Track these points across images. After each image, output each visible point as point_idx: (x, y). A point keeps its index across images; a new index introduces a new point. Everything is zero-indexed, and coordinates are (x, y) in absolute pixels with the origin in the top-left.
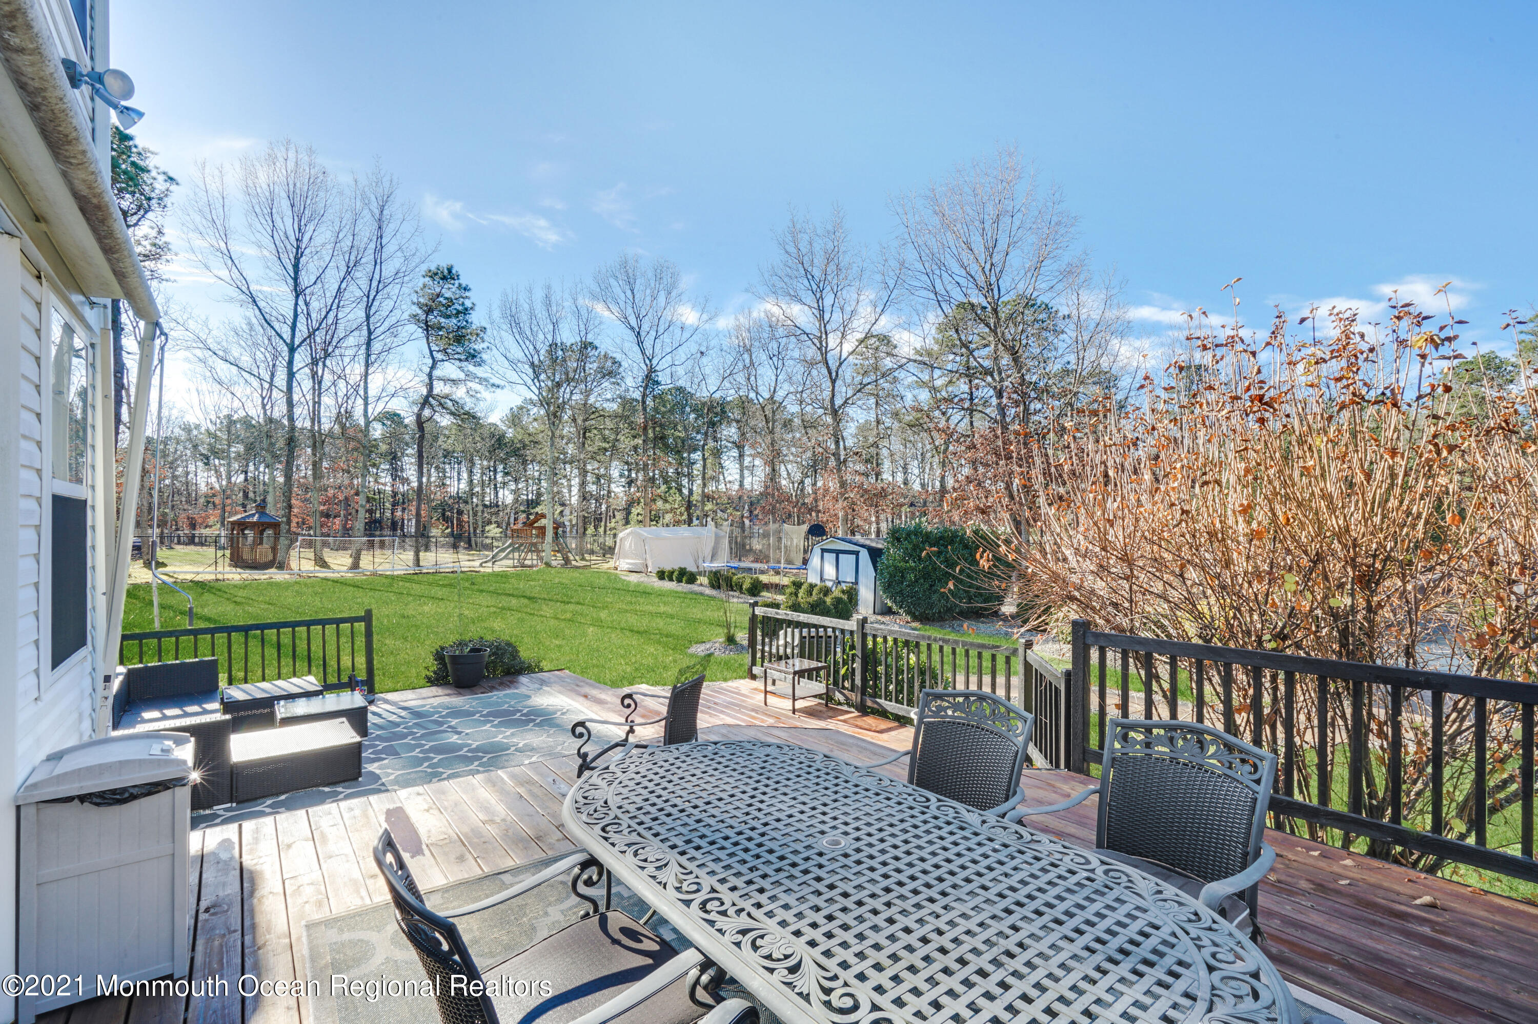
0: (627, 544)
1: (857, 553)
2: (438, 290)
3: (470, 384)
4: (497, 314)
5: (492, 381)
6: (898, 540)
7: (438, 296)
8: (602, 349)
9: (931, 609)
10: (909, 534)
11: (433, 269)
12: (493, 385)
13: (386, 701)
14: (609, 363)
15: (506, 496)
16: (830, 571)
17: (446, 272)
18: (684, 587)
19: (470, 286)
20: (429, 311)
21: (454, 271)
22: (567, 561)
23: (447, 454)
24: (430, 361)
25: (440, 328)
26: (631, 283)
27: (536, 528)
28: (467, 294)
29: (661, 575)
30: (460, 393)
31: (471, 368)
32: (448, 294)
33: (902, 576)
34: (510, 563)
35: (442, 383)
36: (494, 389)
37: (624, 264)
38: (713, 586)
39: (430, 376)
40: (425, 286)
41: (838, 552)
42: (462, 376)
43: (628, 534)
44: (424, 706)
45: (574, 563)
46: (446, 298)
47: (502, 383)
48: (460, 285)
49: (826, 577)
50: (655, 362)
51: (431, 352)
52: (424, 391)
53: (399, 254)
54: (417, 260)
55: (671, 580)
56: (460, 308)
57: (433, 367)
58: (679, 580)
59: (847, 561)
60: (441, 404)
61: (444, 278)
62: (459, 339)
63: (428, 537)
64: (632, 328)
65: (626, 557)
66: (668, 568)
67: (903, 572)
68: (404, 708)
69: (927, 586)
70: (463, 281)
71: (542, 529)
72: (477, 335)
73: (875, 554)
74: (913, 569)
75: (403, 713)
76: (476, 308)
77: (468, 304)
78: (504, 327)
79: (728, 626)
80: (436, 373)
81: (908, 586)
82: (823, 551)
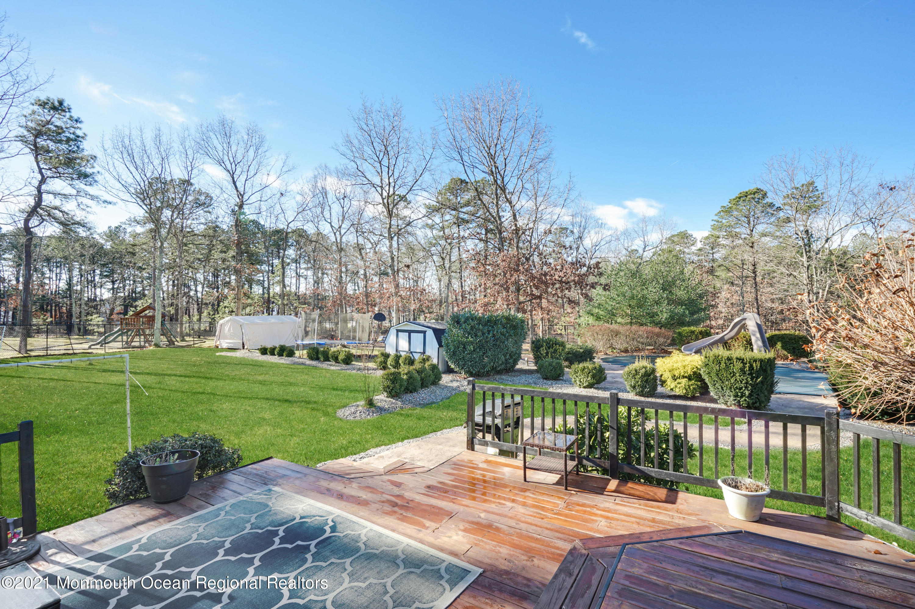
0: (227, 328)
1: (424, 332)
2: (49, 118)
3: (80, 199)
4: (108, 145)
5: (103, 199)
6: (458, 322)
7: (48, 122)
8: (197, 186)
9: (484, 368)
10: (467, 319)
11: (43, 98)
12: (105, 201)
13: (63, 547)
14: (202, 198)
15: (105, 293)
16: (404, 345)
17: (56, 104)
18: (284, 360)
19: (82, 119)
20: (38, 134)
21: (65, 104)
22: (171, 343)
23: (48, 260)
24: (39, 177)
25: (48, 151)
26: (227, 135)
27: (142, 317)
28: (79, 125)
29: (264, 351)
30: (70, 206)
31: (82, 186)
32: (58, 123)
33: (464, 348)
34: (119, 345)
35: (51, 196)
36: (106, 204)
37: (223, 123)
38: (311, 358)
39: (39, 189)
40: (34, 112)
41: (410, 332)
42: (74, 192)
43: (227, 321)
44: (128, 547)
45: (176, 343)
46: (56, 126)
47: (114, 200)
48: (71, 117)
49: (400, 349)
50: (246, 197)
51: (40, 170)
52: (32, 203)
53: (8, 77)
54: (27, 87)
55: (273, 354)
56: (72, 136)
57: (43, 181)
58: (280, 354)
59: (417, 338)
60: (49, 215)
61: (54, 108)
62: (70, 162)
63: (31, 325)
64: (228, 171)
65: (225, 338)
66: (269, 345)
67: (464, 345)
68: (100, 558)
69: (481, 354)
70: (75, 114)
71: (152, 319)
72: (88, 161)
73: (438, 333)
74: (472, 343)
75: (102, 569)
76: (87, 138)
77: (79, 133)
78: (116, 156)
79: (367, 391)
80: (44, 187)
81: (468, 354)
82: (398, 331)
